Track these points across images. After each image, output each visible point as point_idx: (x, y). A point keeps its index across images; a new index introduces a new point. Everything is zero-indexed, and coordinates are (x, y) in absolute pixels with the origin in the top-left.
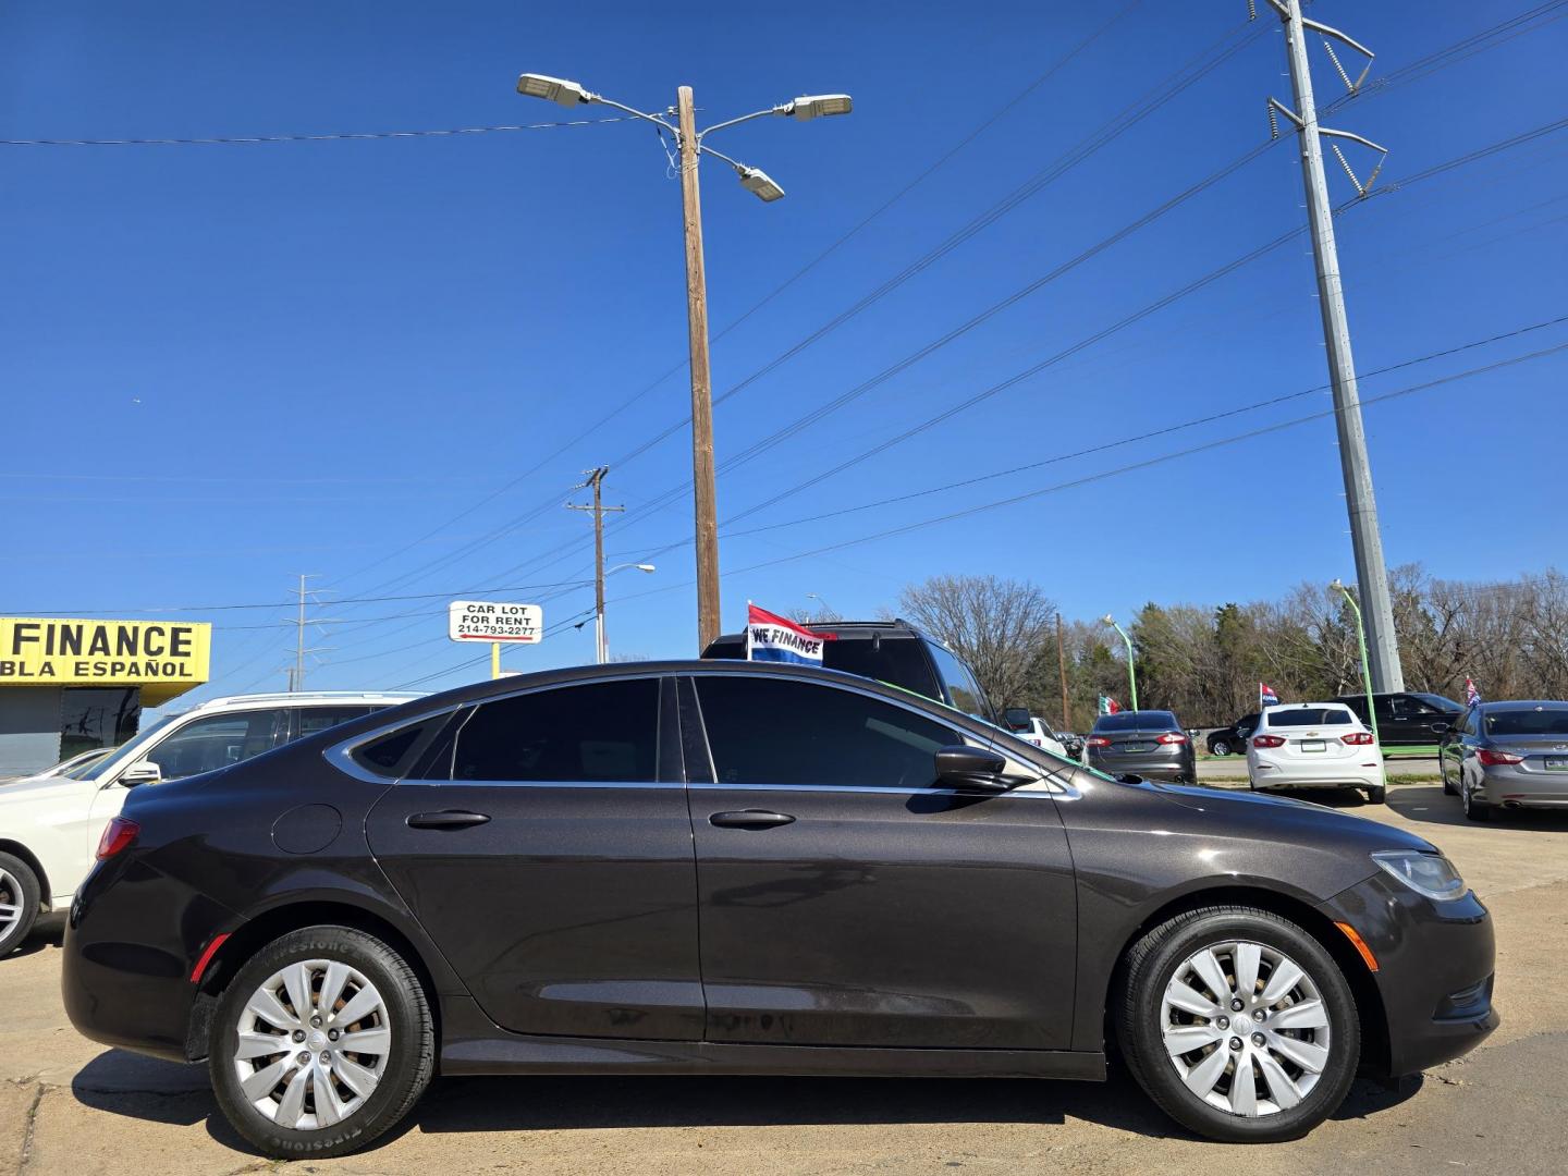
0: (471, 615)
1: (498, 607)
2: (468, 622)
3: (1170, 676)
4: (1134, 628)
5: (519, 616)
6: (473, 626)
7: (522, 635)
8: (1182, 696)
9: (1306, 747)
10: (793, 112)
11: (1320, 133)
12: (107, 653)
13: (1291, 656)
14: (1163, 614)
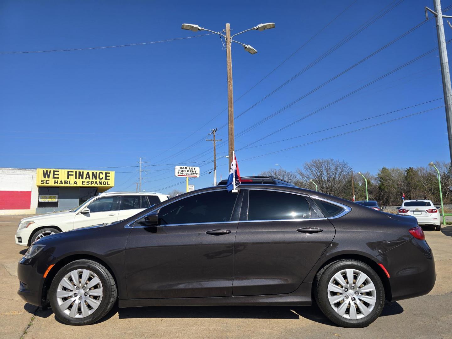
0: (181, 170)
1: (188, 168)
2: (180, 172)
3: (390, 190)
4: (379, 175)
5: (193, 170)
6: (181, 173)
7: (194, 175)
8: (394, 196)
9: (415, 213)
10: (258, 28)
11: (443, 17)
12: (90, 179)
13: (431, 184)
14: (388, 170)
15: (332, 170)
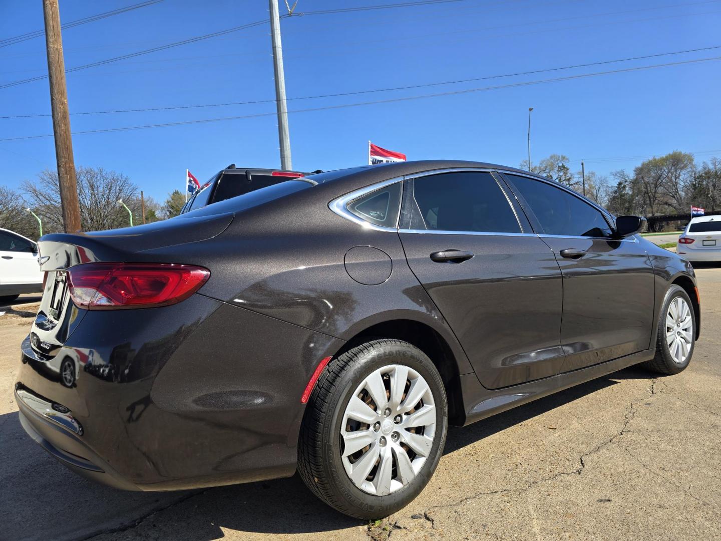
4: (168, 202)
14: (182, 197)
15: (101, 189)
